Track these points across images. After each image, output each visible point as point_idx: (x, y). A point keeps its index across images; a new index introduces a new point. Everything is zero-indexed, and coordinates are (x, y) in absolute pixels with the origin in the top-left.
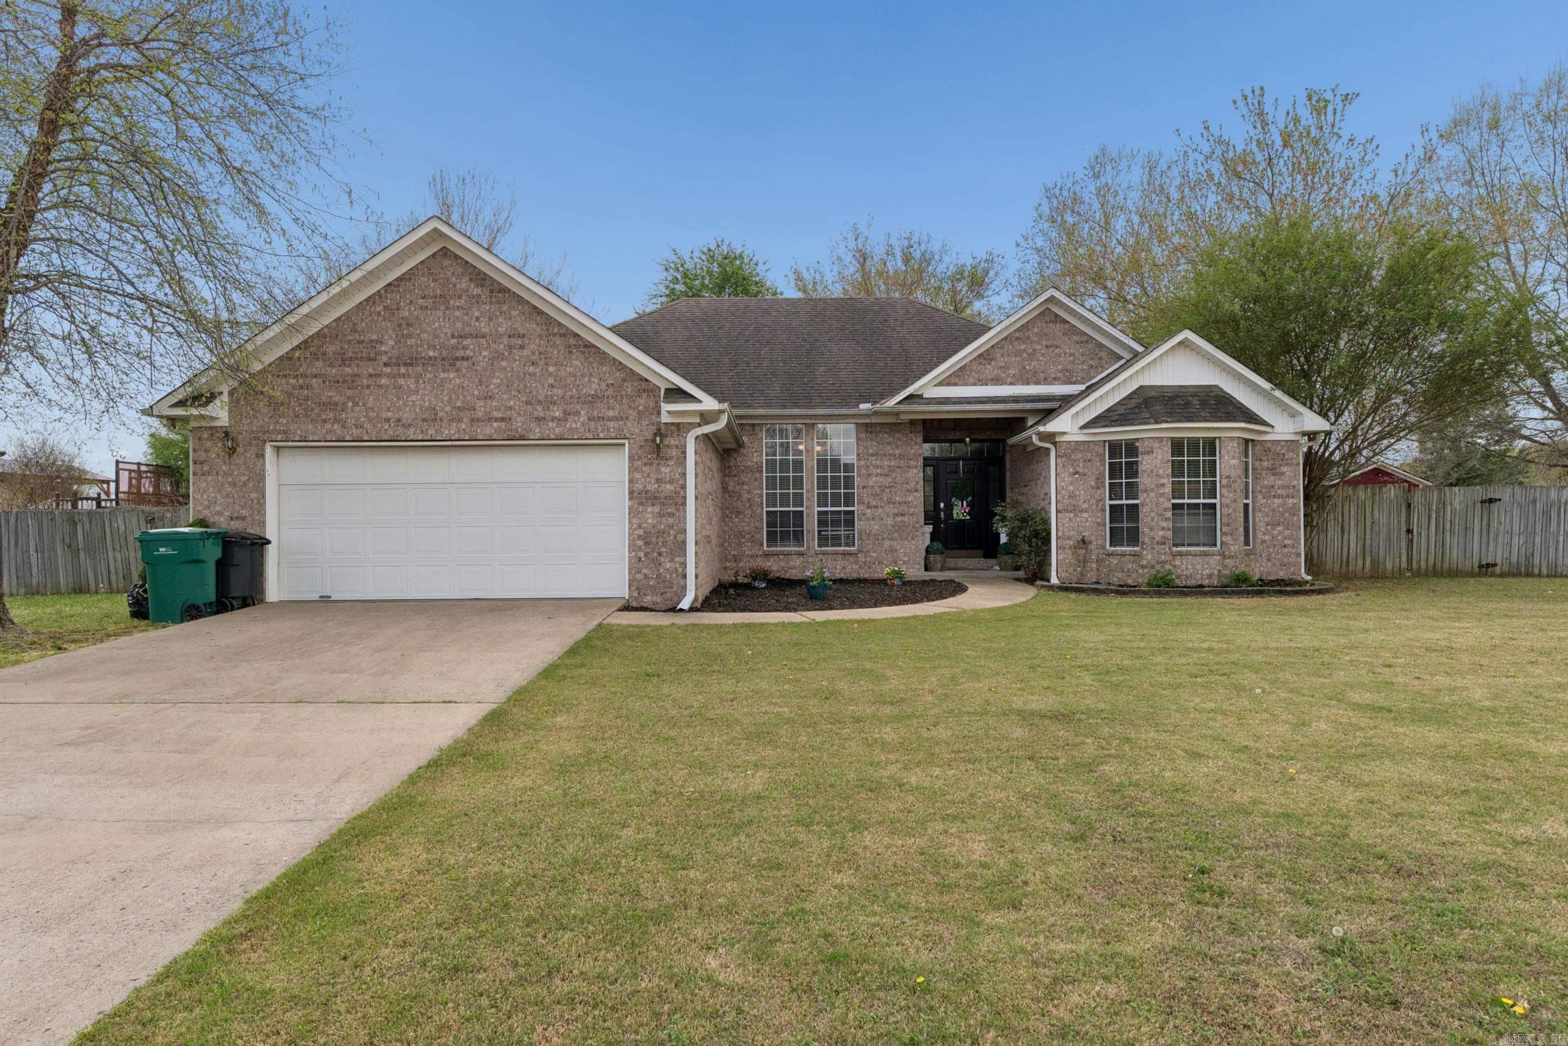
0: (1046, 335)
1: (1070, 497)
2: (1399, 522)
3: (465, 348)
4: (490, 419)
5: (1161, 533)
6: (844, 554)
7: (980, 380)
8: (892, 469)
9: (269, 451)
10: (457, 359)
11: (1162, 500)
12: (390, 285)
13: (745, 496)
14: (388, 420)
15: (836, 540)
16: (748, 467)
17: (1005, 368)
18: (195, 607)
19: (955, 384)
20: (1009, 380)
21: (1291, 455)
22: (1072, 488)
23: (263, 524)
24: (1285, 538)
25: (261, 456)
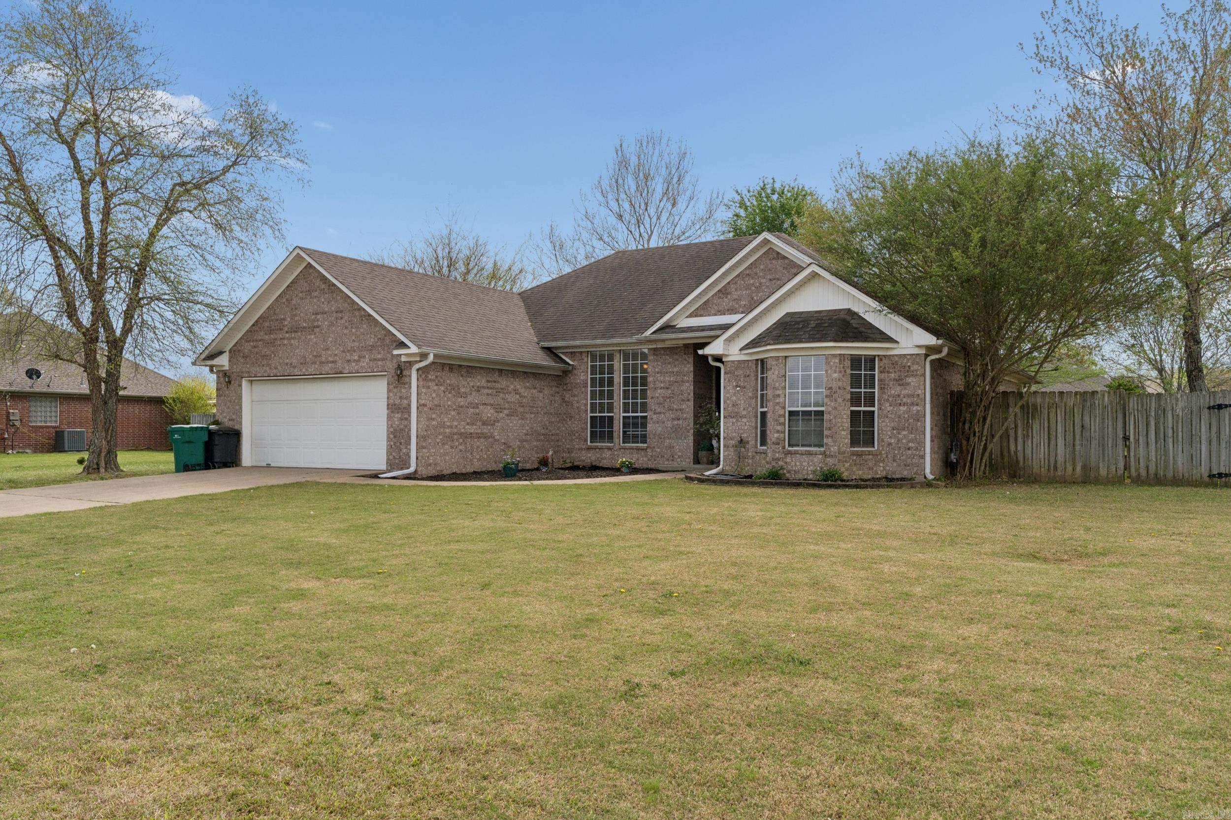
0: (770, 270)
1: (733, 405)
2: (1115, 429)
3: (318, 320)
4: (328, 362)
5: (776, 435)
6: (638, 449)
7: (719, 311)
8: (671, 383)
9: (244, 383)
10: (314, 327)
11: (777, 408)
12: (288, 286)
13: (576, 405)
14: (287, 364)
15: (635, 439)
16: (577, 384)
17: (737, 300)
18: (187, 466)
19: (701, 316)
20: (741, 310)
21: (916, 367)
22: (734, 398)
23: (241, 423)
24: (909, 441)
25: (240, 385)
